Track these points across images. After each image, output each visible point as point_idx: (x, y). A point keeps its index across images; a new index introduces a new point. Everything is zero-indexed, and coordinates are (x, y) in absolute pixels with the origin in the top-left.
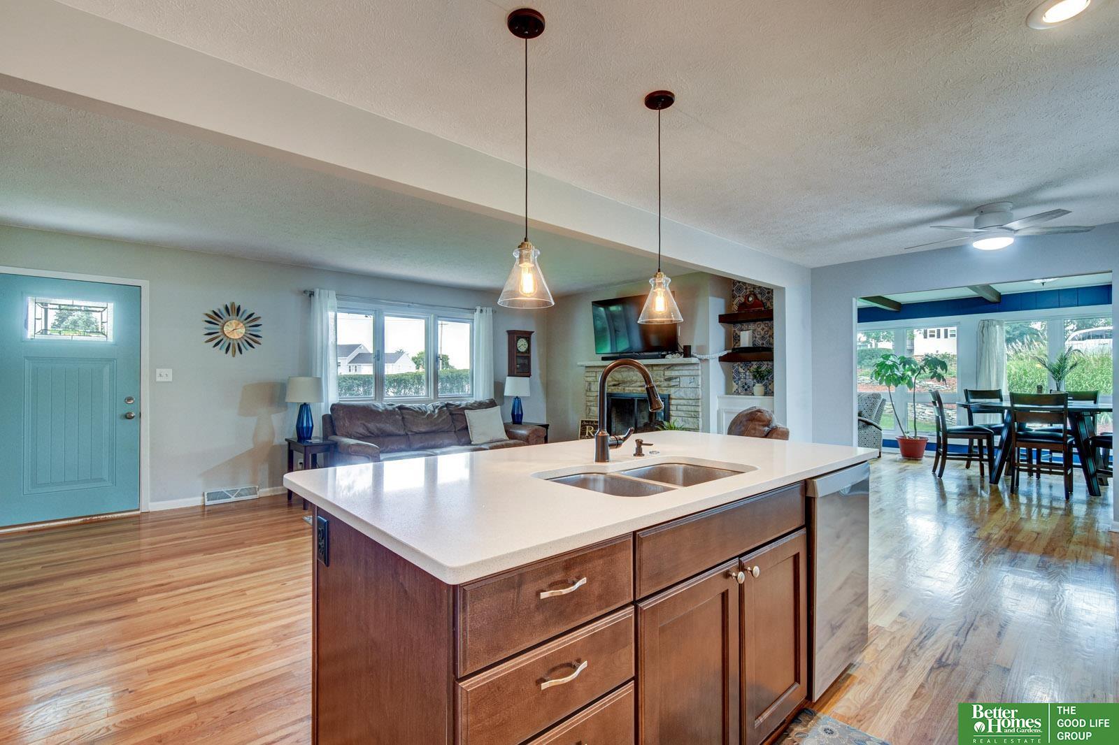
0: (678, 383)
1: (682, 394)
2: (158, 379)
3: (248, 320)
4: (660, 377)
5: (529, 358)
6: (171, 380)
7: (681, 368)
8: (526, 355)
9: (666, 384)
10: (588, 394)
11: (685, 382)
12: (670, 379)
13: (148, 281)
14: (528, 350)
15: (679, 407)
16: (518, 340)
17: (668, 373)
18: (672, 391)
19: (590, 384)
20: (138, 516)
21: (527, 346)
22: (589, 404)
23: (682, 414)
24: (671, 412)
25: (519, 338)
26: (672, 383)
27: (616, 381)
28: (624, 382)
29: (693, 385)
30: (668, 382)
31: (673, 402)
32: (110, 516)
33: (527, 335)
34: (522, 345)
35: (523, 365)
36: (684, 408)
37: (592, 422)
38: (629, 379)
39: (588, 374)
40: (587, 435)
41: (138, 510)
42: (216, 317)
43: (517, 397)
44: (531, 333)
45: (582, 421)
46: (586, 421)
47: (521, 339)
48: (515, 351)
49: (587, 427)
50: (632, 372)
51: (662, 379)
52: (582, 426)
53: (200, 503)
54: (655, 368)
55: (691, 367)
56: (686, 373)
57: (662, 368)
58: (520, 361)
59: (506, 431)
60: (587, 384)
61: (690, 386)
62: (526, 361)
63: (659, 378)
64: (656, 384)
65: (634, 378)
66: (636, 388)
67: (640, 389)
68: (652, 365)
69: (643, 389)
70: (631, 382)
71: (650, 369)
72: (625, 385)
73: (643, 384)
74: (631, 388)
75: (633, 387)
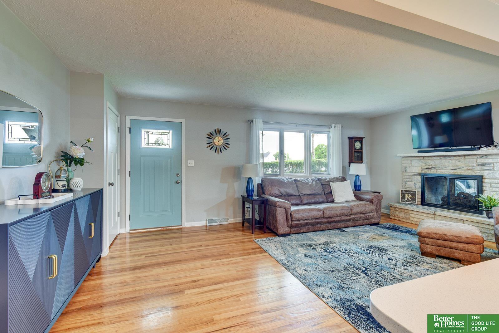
0: (491, 168)
1: (496, 176)
2: (189, 165)
3: (224, 136)
4: (474, 163)
5: (361, 153)
6: (193, 165)
7: (493, 157)
8: (360, 151)
9: (479, 168)
10: (404, 174)
11: (498, 167)
12: (483, 165)
13: (185, 120)
14: (361, 148)
15: (492, 185)
16: (355, 143)
17: (482, 161)
18: (485, 174)
19: (406, 167)
20: (181, 229)
21: (360, 146)
22: (405, 180)
25: (356, 141)
26: (485, 168)
27: (428, 166)
28: (436, 167)
30: (481, 167)
31: (486, 181)
32: (171, 228)
33: (360, 140)
34: (357, 145)
35: (358, 156)
36: (498, 185)
37: (409, 191)
38: (441, 165)
39: (404, 162)
40: (406, 199)
41: (181, 226)
42: (212, 136)
43: (357, 175)
44: (362, 138)
45: (402, 191)
46: (405, 191)
47: (357, 142)
48: (354, 148)
49: (406, 194)
50: (444, 160)
51: (475, 165)
52: (402, 193)
53: (205, 225)
54: (467, 157)
57: (475, 157)
58: (356, 154)
59: (355, 196)
60: (403, 168)
62: (360, 154)
63: (472, 164)
64: (469, 168)
65: (446, 164)
66: (447, 171)
67: (452, 171)
68: (464, 155)
69: (455, 171)
70: (443, 167)
71: (463, 158)
72: (437, 169)
73: (455, 168)
74: (443, 171)
75: (445, 170)
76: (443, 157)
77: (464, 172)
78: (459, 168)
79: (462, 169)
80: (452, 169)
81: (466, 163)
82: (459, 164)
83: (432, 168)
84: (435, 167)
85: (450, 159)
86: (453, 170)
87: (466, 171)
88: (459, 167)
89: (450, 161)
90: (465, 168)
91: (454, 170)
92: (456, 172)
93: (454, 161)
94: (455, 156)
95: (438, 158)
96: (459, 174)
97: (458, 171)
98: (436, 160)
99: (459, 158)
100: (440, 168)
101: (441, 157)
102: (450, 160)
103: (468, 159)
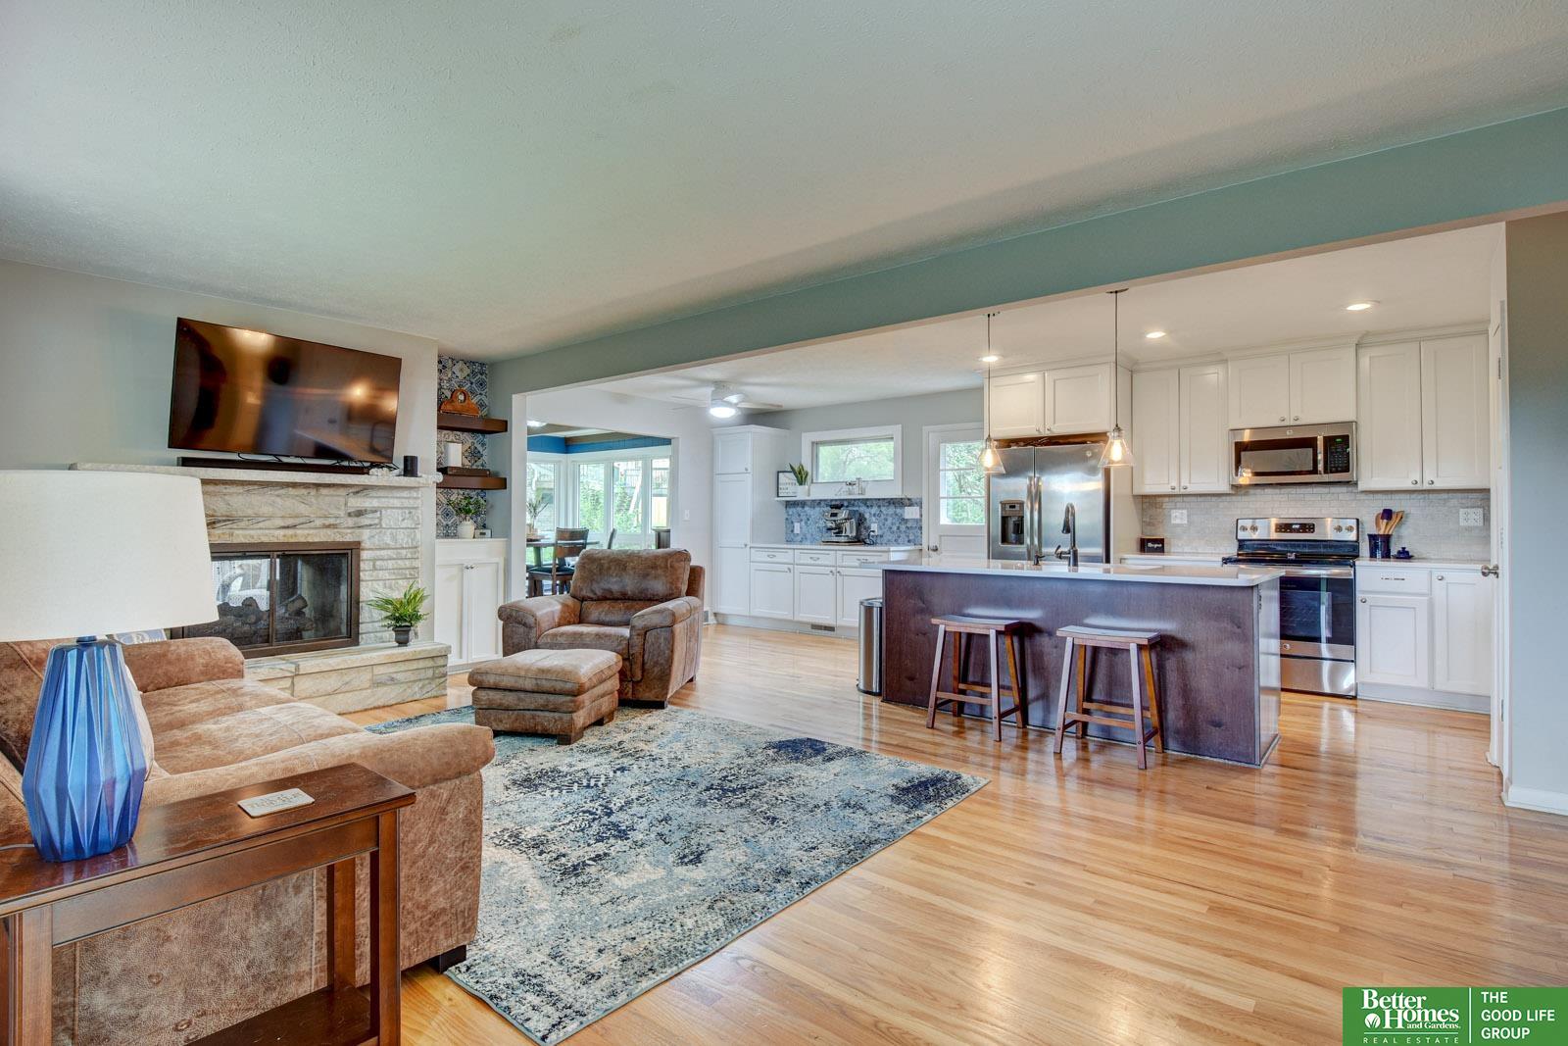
0: (376, 521)
1: (388, 540)
4: (339, 509)
7: (381, 493)
9: (351, 522)
11: (390, 518)
12: (360, 513)
15: (378, 563)
17: (356, 503)
18: (365, 536)
23: (385, 575)
24: (361, 574)
26: (364, 521)
28: (230, 520)
29: (407, 523)
30: (356, 519)
31: (364, 555)
36: (390, 564)
38: (250, 512)
50: (259, 498)
51: (342, 513)
54: (324, 491)
55: (405, 494)
56: (396, 503)
57: (342, 492)
61: (404, 525)
63: (335, 512)
64: (327, 523)
65: (266, 510)
66: (267, 531)
67: (282, 532)
68: (318, 486)
69: (290, 532)
70: (255, 519)
71: (313, 492)
72: (235, 526)
73: (290, 522)
74: (252, 532)
75: (260, 529)
76: (256, 487)
77: (316, 535)
78: (303, 524)
79: (312, 525)
80: (283, 524)
81: (321, 509)
82: (303, 509)
83: (214, 523)
84: (225, 521)
85: (277, 493)
86: (284, 527)
87: (321, 530)
88: (301, 520)
89: (278, 500)
90: (318, 522)
91: (288, 527)
92: (292, 536)
93: (289, 503)
94: (294, 485)
95: (239, 489)
96: (302, 540)
97: (299, 532)
98: (231, 494)
99: (304, 491)
100: (242, 524)
101: (251, 487)
102: (278, 496)
103: (327, 496)
